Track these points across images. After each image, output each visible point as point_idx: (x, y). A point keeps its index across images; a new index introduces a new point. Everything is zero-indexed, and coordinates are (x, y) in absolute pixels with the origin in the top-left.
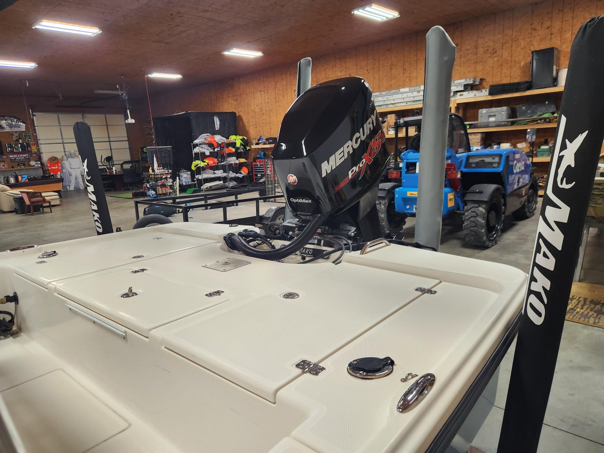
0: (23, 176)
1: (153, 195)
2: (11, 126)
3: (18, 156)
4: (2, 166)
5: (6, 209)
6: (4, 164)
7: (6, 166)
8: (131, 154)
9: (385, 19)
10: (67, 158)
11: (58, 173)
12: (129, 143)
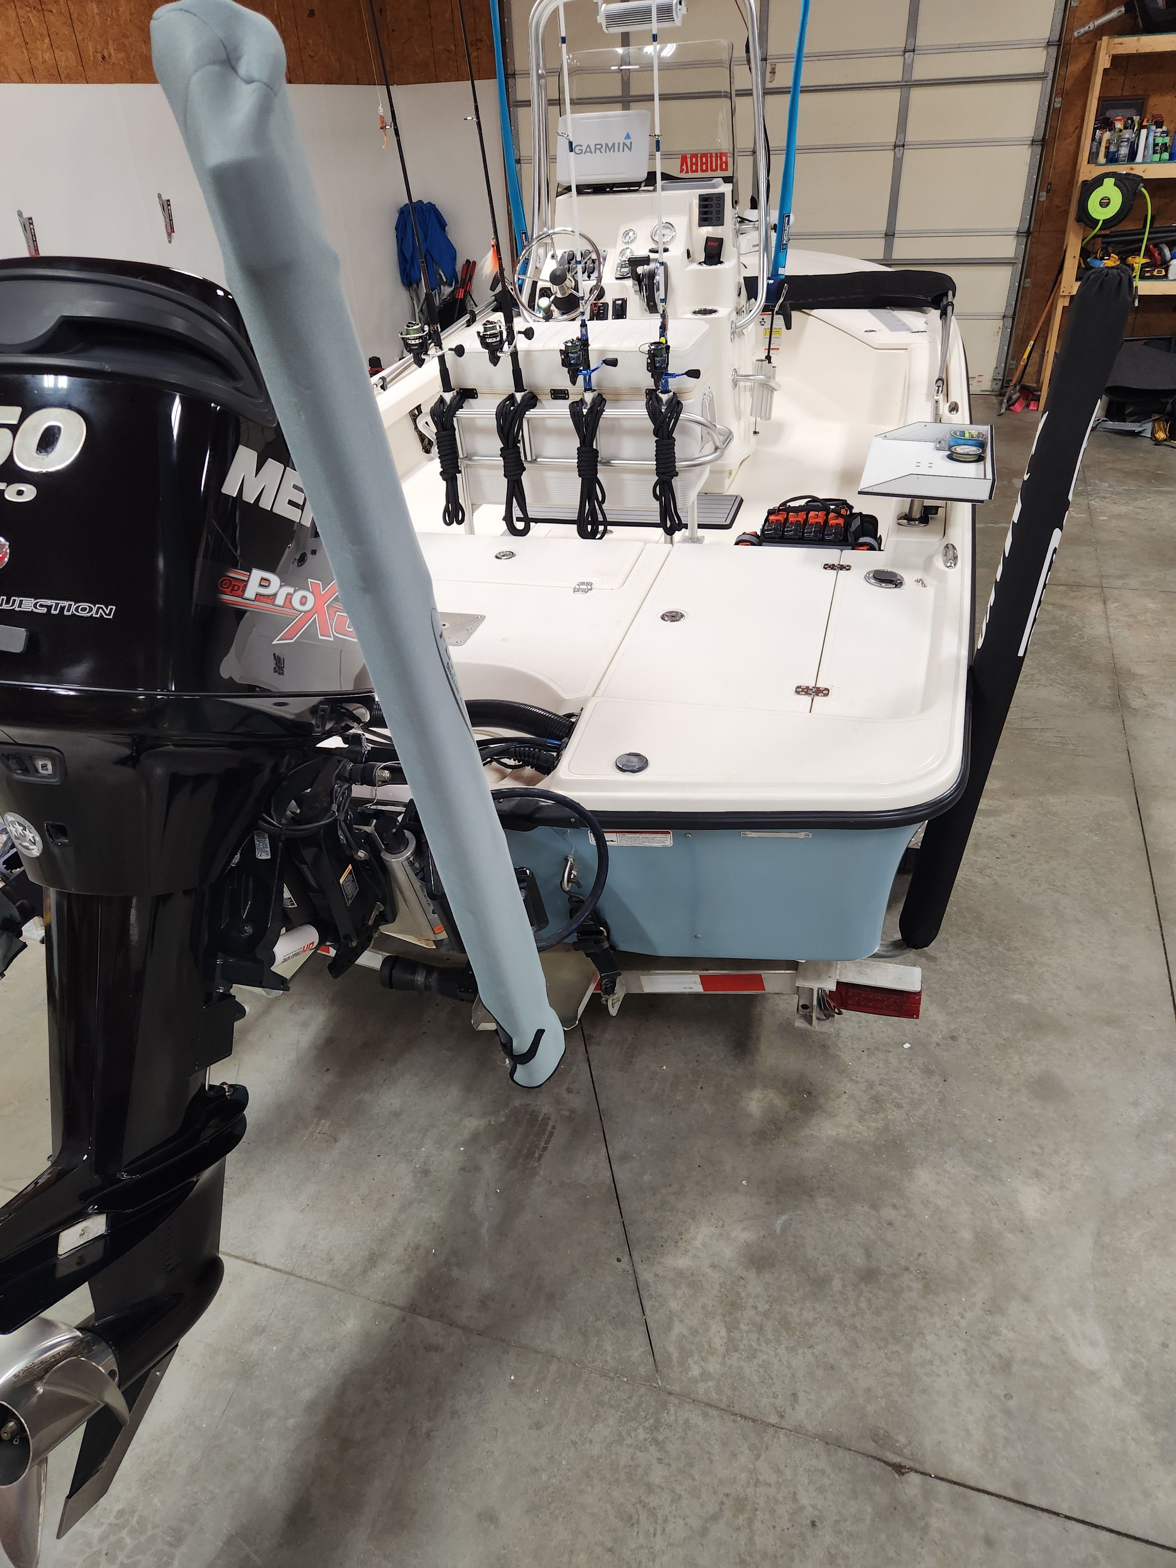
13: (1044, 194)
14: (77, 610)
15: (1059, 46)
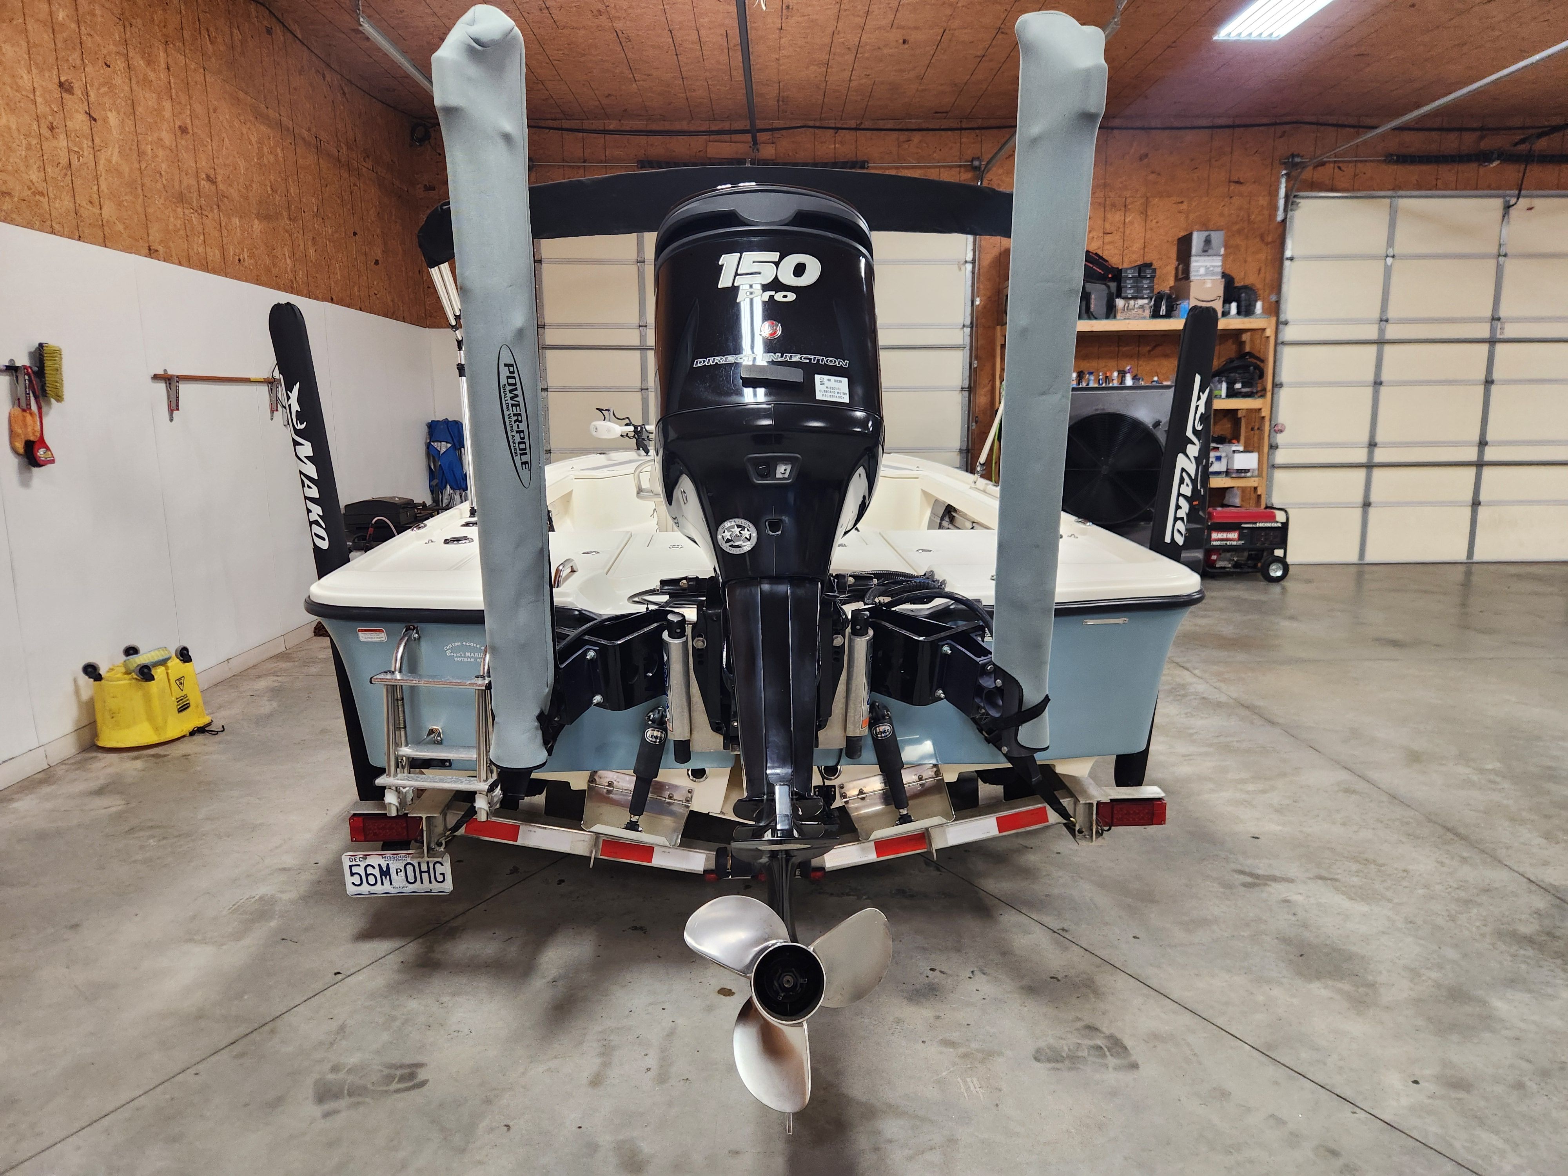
13: (974, 424)
14: (827, 361)
15: (972, 328)
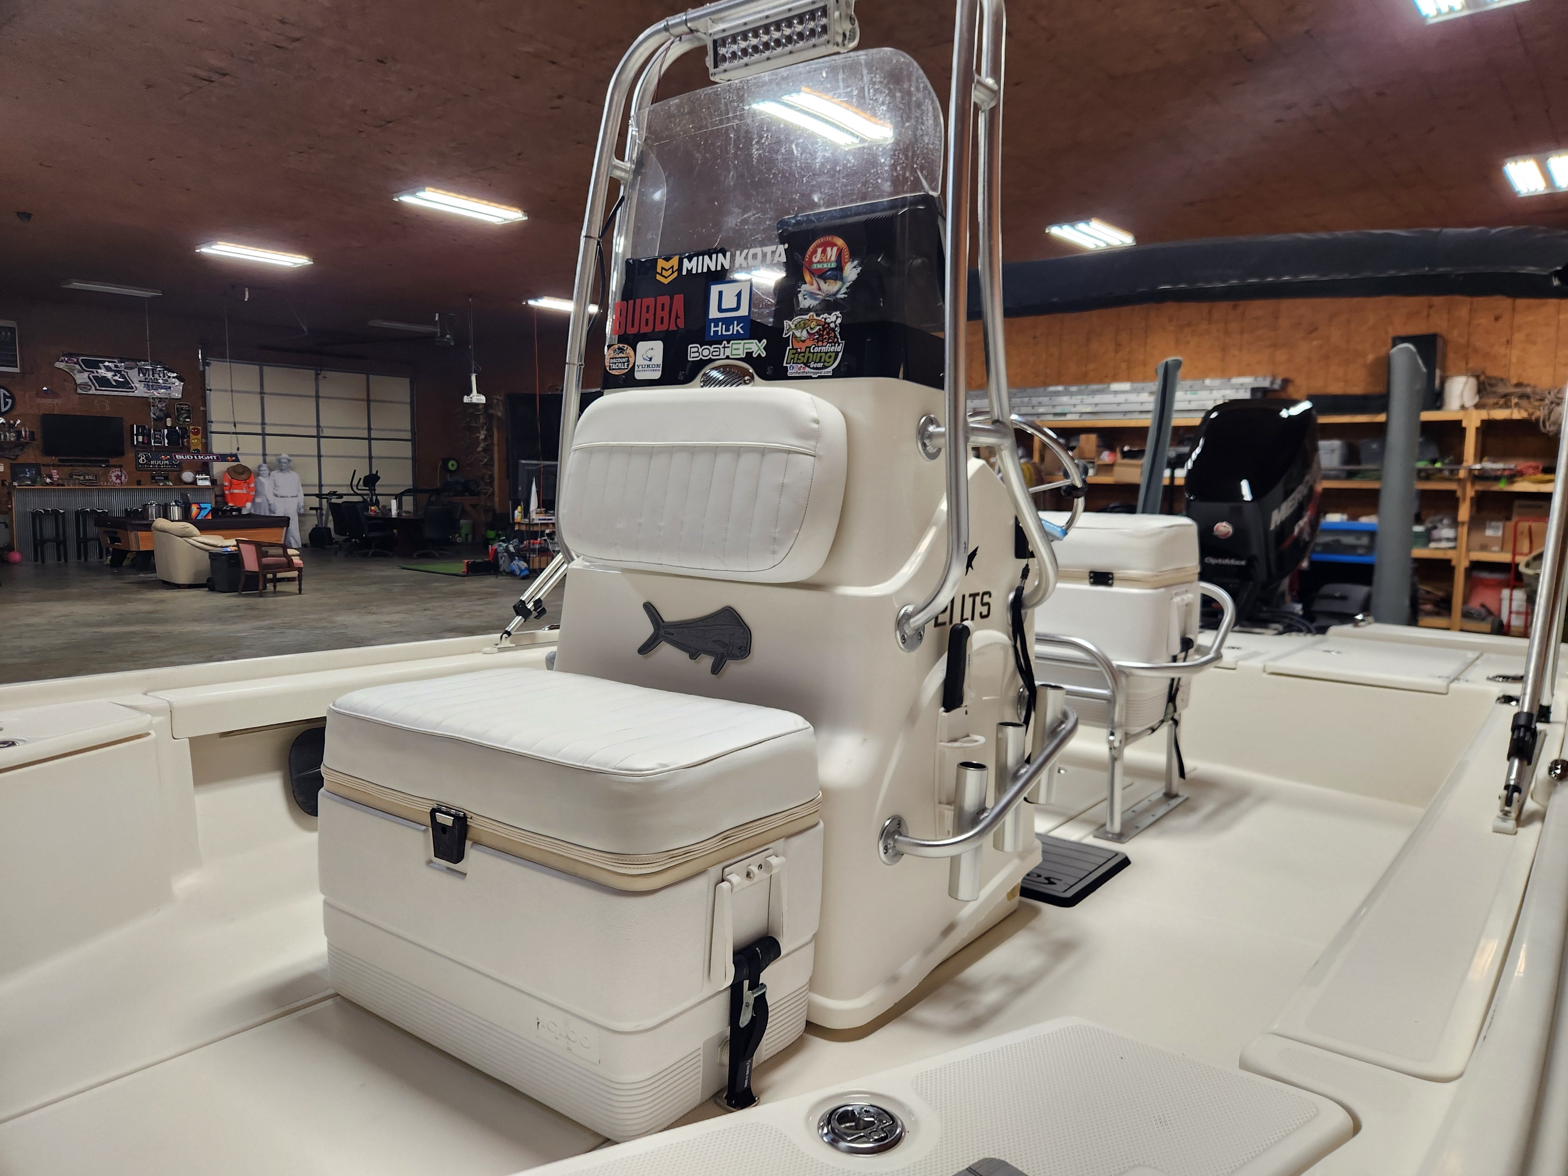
0: (203, 506)
1: (521, 571)
2: (151, 385)
3: (194, 458)
4: (114, 479)
5: (182, 578)
6: (119, 473)
7: (123, 478)
8: (414, 472)
9: (1102, 245)
10: (271, 470)
11: (245, 504)
12: (414, 446)
